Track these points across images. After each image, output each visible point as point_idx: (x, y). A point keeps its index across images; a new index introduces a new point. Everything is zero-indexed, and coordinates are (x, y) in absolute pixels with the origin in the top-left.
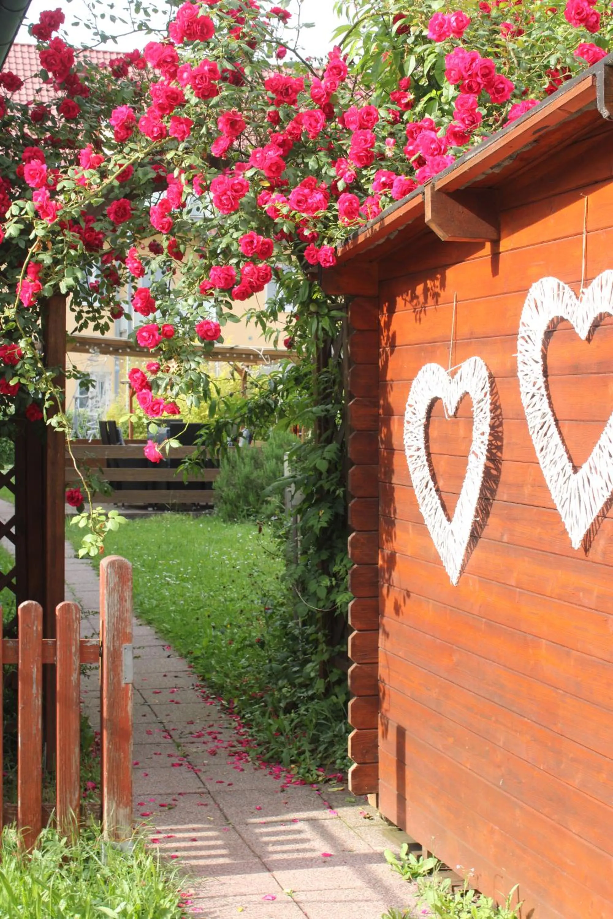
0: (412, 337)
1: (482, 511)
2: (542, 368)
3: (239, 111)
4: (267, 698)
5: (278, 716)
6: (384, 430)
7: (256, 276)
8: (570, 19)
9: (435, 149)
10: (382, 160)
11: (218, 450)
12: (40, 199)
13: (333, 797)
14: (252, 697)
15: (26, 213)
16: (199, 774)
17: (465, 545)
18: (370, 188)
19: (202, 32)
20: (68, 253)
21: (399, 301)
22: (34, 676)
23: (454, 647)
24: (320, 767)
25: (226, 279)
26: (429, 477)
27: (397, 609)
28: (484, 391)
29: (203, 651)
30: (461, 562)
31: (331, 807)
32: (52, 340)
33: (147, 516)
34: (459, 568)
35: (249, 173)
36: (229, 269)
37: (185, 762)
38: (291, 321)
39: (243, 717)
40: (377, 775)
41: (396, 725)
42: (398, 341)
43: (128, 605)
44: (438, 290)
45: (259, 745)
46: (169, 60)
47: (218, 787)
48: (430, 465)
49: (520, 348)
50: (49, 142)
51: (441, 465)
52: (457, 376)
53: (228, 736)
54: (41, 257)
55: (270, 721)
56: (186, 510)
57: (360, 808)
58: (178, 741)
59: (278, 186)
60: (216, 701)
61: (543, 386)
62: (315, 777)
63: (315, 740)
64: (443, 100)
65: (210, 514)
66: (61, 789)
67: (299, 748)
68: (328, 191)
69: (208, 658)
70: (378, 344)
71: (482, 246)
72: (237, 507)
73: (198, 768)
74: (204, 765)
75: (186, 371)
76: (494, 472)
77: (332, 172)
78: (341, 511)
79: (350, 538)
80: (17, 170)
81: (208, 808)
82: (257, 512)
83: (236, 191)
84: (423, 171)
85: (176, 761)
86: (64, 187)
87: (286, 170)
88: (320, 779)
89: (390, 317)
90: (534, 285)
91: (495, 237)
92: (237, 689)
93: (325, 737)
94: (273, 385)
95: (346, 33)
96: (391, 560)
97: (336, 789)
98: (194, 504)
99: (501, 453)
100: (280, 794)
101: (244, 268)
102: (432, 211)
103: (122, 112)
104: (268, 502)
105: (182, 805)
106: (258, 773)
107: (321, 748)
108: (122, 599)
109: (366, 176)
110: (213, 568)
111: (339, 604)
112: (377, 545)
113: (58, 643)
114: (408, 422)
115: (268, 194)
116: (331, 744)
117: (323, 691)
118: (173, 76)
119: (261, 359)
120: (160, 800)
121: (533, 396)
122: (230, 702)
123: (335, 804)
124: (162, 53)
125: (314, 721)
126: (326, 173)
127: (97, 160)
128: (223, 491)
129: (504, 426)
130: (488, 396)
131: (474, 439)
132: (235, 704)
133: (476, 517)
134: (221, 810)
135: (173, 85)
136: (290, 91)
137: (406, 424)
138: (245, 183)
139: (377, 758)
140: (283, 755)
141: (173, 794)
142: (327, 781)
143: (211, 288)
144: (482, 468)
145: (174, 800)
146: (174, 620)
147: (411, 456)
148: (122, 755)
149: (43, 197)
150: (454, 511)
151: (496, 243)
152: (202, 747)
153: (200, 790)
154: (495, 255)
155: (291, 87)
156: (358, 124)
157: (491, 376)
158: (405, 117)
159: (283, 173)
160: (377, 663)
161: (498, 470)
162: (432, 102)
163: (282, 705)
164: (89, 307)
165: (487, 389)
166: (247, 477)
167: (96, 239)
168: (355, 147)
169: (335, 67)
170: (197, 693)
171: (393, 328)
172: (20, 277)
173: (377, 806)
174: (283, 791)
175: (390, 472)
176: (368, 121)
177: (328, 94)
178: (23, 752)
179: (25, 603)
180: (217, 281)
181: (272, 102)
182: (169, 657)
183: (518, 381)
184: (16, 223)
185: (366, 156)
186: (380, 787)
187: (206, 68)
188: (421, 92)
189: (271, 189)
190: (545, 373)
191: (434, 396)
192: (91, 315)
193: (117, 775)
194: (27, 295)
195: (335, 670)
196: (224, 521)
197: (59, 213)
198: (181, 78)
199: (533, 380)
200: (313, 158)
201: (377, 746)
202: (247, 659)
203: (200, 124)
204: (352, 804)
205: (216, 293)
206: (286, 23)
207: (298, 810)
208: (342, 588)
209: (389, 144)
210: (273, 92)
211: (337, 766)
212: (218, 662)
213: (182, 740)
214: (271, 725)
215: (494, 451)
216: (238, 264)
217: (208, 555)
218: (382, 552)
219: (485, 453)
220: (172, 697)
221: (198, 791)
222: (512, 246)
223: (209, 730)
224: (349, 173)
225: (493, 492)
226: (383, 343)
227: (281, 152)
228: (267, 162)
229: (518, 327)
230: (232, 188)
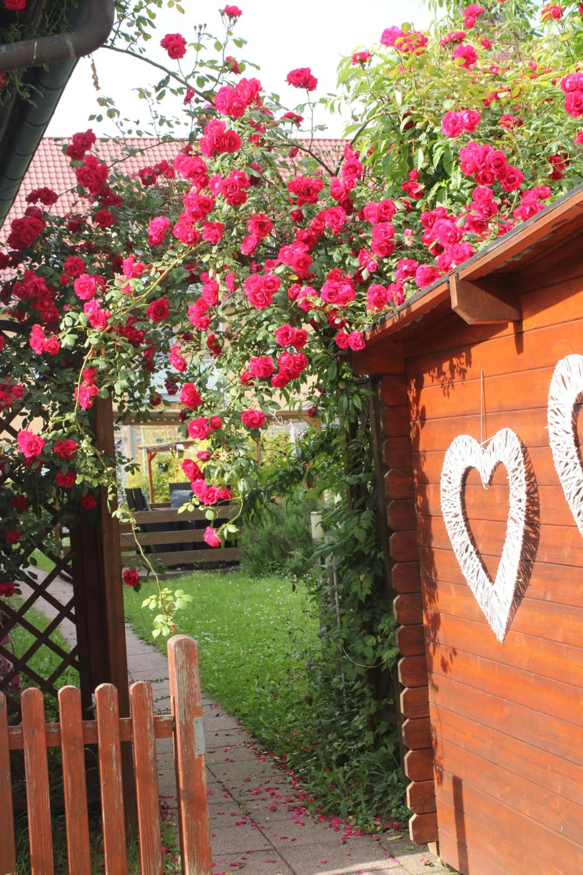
0: (441, 411)
1: (523, 573)
2: (573, 439)
3: (266, 213)
4: (318, 751)
5: (331, 770)
6: (420, 499)
7: (292, 364)
8: (570, 111)
9: (451, 237)
10: (401, 249)
11: (253, 517)
12: (91, 309)
13: (392, 846)
14: (303, 752)
15: (79, 324)
16: (263, 830)
17: (509, 605)
18: (393, 276)
19: (230, 145)
20: (120, 356)
21: (427, 377)
22: (114, 754)
23: (505, 701)
24: (377, 816)
25: (265, 369)
26: (469, 542)
27: (444, 666)
28: (518, 460)
29: (251, 708)
30: (506, 620)
31: (392, 856)
32: (101, 432)
33: (177, 576)
34: (504, 626)
35: (279, 270)
36: (266, 360)
37: (248, 820)
38: (313, 392)
39: (297, 772)
40: (436, 824)
41: (452, 776)
42: (428, 415)
43: (197, 680)
44: (464, 366)
45: (316, 798)
46: (199, 171)
47: (283, 843)
48: (469, 530)
49: (550, 420)
50: (85, 248)
51: (479, 530)
52: (490, 447)
53: (284, 791)
54: (95, 362)
55: (325, 775)
56: (213, 568)
57: (419, 856)
58: (239, 799)
59: (306, 279)
60: (268, 757)
61: (576, 455)
62: (373, 827)
63: (369, 791)
64: (451, 187)
65: (236, 570)
66: (145, 859)
67: (355, 800)
68: (353, 280)
69: (255, 715)
70: (408, 418)
71: (505, 326)
72: (262, 563)
73: (262, 825)
74: (267, 822)
75: (236, 458)
76: (533, 536)
77: (356, 263)
78: (380, 573)
79: (395, 601)
80: (60, 278)
81: (276, 865)
82: (281, 566)
83: (269, 288)
84: (443, 258)
85: (240, 820)
86: (112, 297)
87: (313, 264)
88: (379, 828)
89: (418, 392)
90: (560, 362)
91: (517, 318)
92: (287, 744)
93: (378, 788)
94: (300, 452)
95: (356, 132)
96: (436, 620)
97: (394, 838)
98: (220, 562)
99: (539, 517)
100: (342, 847)
101: (280, 357)
102: (458, 298)
103: (159, 222)
104: (291, 556)
105: (251, 863)
106: (319, 827)
107: (376, 799)
108: (190, 676)
109: (387, 264)
110: (248, 625)
111: (385, 660)
112: (421, 606)
113: (134, 721)
114: (445, 491)
115: (297, 287)
116: (385, 793)
117: (372, 742)
118: (204, 185)
119: (275, 420)
120: (230, 860)
121: (567, 464)
122: (282, 757)
123: (395, 853)
124: (192, 165)
125: (367, 772)
126: (349, 264)
127: (139, 269)
128: (248, 548)
129: (540, 493)
130: (522, 466)
131: (511, 505)
132: (288, 760)
133: (518, 578)
134: (289, 866)
135: (203, 193)
136: (311, 191)
137: (442, 492)
138: (276, 280)
139: (435, 807)
140: (341, 807)
141: (241, 853)
142: (385, 831)
143: (251, 378)
144: (521, 533)
145: (243, 859)
146: (218, 679)
147: (449, 522)
148: (200, 823)
149: (94, 308)
150: (496, 573)
151: (518, 324)
152: (262, 805)
153: (266, 847)
154: (519, 335)
155: (312, 187)
156: (377, 217)
157: (523, 446)
158: (418, 206)
159: (310, 267)
160: (429, 717)
161: (536, 533)
162: (441, 190)
163: (334, 758)
164: (130, 397)
165: (521, 458)
166: (270, 534)
167: (136, 337)
168: (377, 239)
169: (351, 166)
170: (250, 750)
171: (422, 403)
172: (78, 383)
173: (438, 854)
174: (344, 843)
175: (428, 537)
176: (386, 214)
177: (347, 191)
178: (107, 827)
179: (101, 686)
180: (257, 371)
181: (294, 202)
182: (217, 716)
183: (550, 450)
184: (69, 333)
185: (387, 247)
186: (440, 835)
187: (236, 177)
188: (430, 181)
189: (300, 282)
190: (577, 443)
191: (467, 465)
192: (132, 404)
193: (196, 843)
194: (85, 399)
195: (383, 723)
196: (251, 577)
197: (110, 321)
198: (213, 188)
199: (566, 450)
200: (337, 250)
201: (434, 796)
202: (293, 714)
203: (231, 227)
204: (412, 852)
205: (256, 382)
206: (299, 126)
207: (362, 862)
208: (386, 644)
209: (407, 235)
210: (296, 194)
211: (392, 816)
212: (266, 719)
213: (242, 798)
214: (325, 778)
215: (531, 516)
216: (274, 354)
217: (241, 612)
218: (426, 612)
219: (524, 518)
220: (227, 755)
221: (264, 848)
222: (535, 326)
223: (267, 786)
224: (372, 263)
225: (533, 554)
226: (413, 416)
227: (307, 248)
228: (295, 259)
229: (547, 401)
230: (265, 285)
